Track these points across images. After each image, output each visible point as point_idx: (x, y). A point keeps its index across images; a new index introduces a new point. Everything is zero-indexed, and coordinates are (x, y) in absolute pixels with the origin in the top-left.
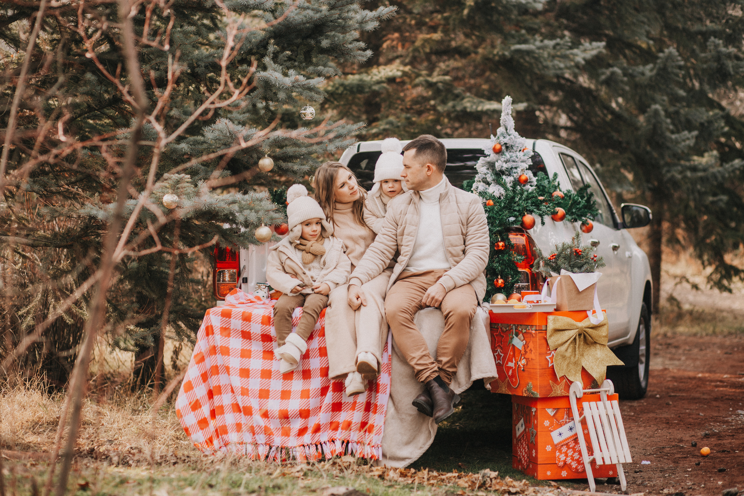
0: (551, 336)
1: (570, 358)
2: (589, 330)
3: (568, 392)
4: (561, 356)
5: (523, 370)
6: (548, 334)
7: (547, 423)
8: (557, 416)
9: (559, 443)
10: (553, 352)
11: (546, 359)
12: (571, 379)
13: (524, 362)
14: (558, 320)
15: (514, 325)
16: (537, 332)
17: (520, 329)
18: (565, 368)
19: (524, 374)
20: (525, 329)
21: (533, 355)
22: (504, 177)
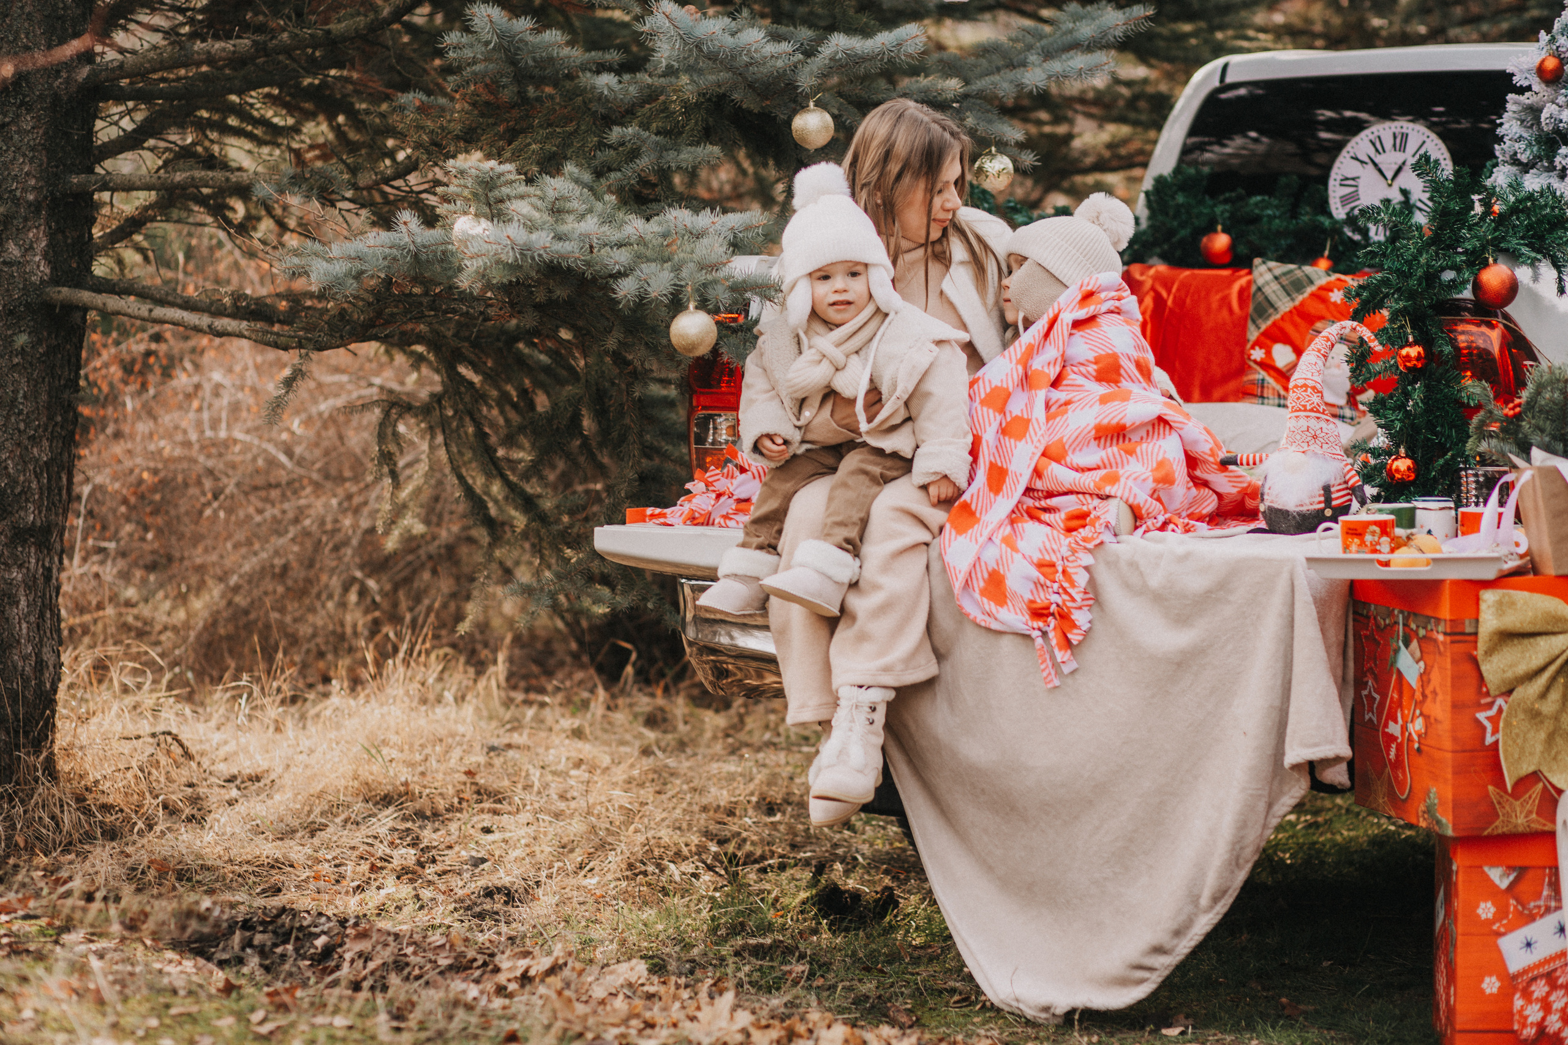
0: (1489, 652)
1: (1556, 718)
3: (1553, 821)
4: (1525, 711)
5: (1419, 750)
6: (1482, 646)
7: (1486, 910)
8: (1523, 887)
9: (1525, 971)
10: (1500, 701)
11: (1478, 722)
12: (1556, 780)
13: (1418, 725)
14: (1512, 604)
15: (1401, 612)
16: (1448, 639)
17: (1413, 626)
18: (1539, 748)
19: (1420, 761)
20: (1425, 628)
21: (1440, 708)
22: (1564, 150)
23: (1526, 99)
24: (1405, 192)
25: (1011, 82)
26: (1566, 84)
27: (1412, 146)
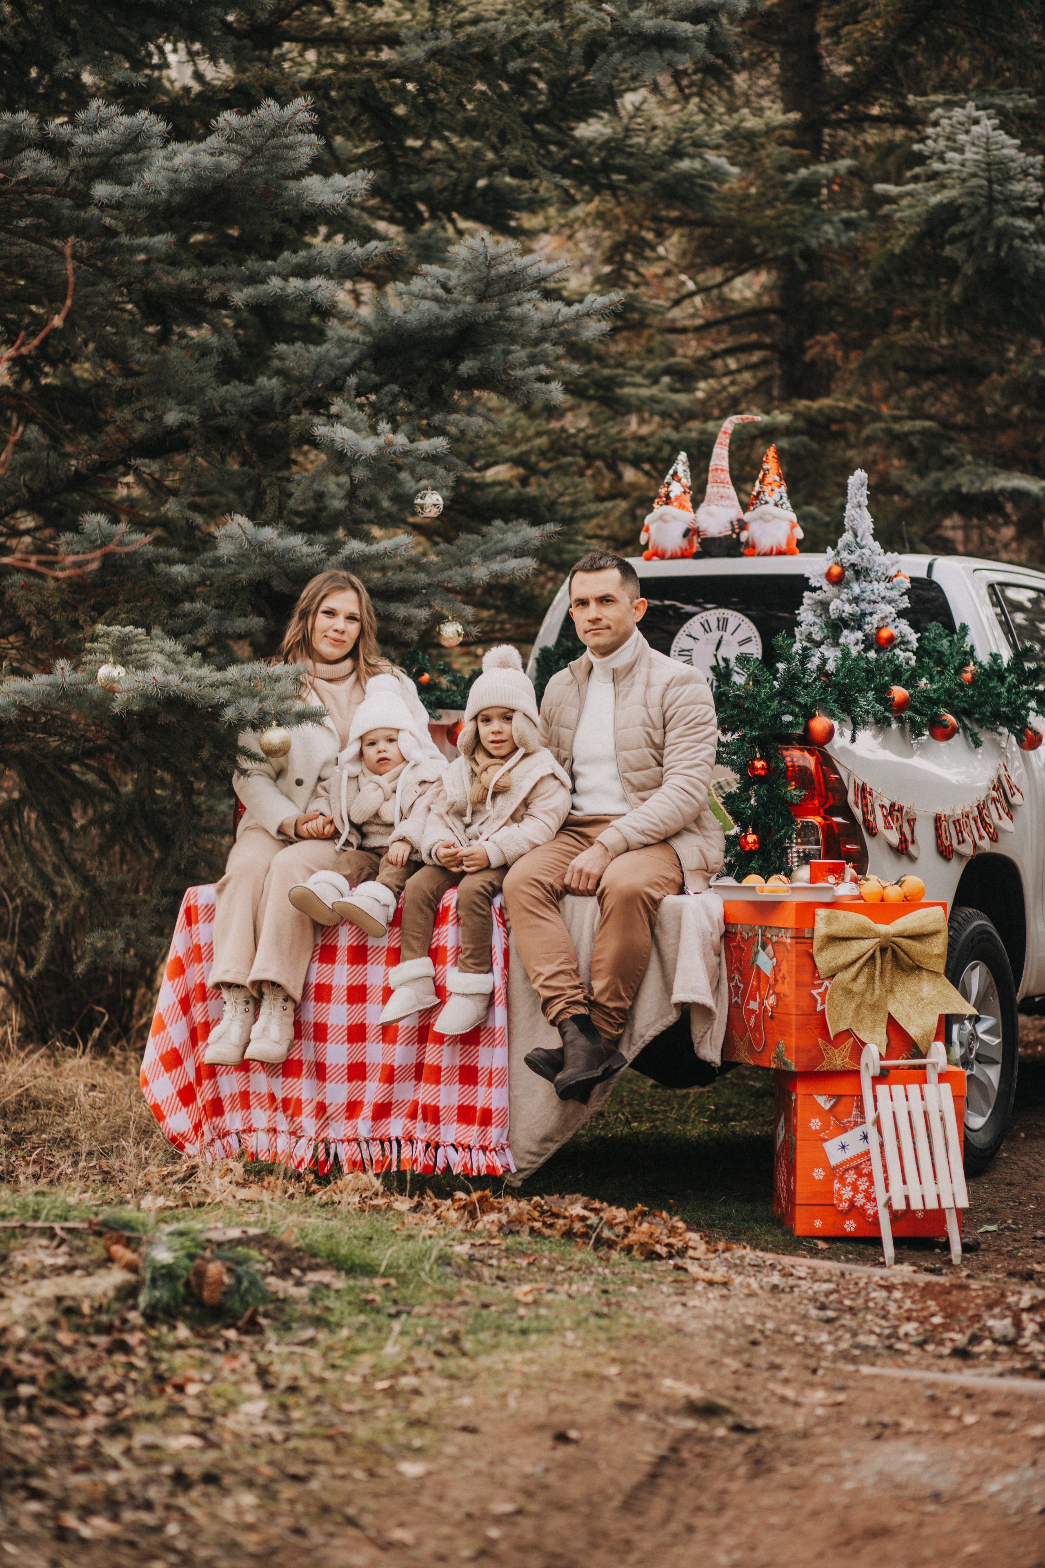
0: (821, 949)
1: (862, 994)
2: (905, 942)
3: (858, 1064)
4: (843, 989)
5: (772, 1017)
6: (816, 944)
7: (815, 1124)
8: (840, 1108)
9: (841, 1165)
10: (827, 982)
11: (813, 996)
12: (863, 1037)
13: (772, 1000)
14: (837, 918)
15: (760, 927)
16: (794, 941)
17: (769, 935)
18: (851, 1013)
19: (773, 1024)
20: (777, 935)
21: (786, 988)
22: (846, 632)
23: (818, 596)
24: (727, 661)
25: (463, 576)
26: (847, 585)
27: (731, 627)
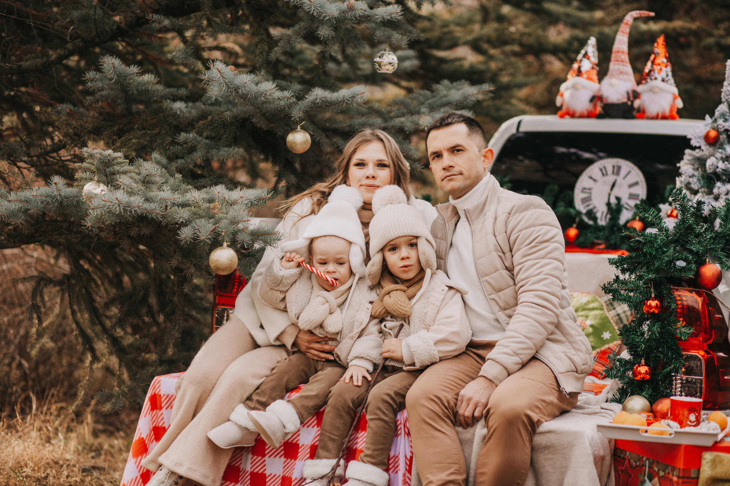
6: (701, 485)
14: (721, 461)
15: (648, 459)
16: (681, 481)
17: (656, 469)
20: (664, 471)
22: (718, 184)
23: (697, 153)
24: (618, 199)
25: (412, 122)
26: (722, 147)
27: (623, 172)
